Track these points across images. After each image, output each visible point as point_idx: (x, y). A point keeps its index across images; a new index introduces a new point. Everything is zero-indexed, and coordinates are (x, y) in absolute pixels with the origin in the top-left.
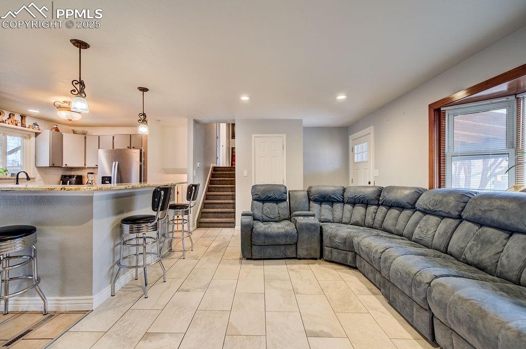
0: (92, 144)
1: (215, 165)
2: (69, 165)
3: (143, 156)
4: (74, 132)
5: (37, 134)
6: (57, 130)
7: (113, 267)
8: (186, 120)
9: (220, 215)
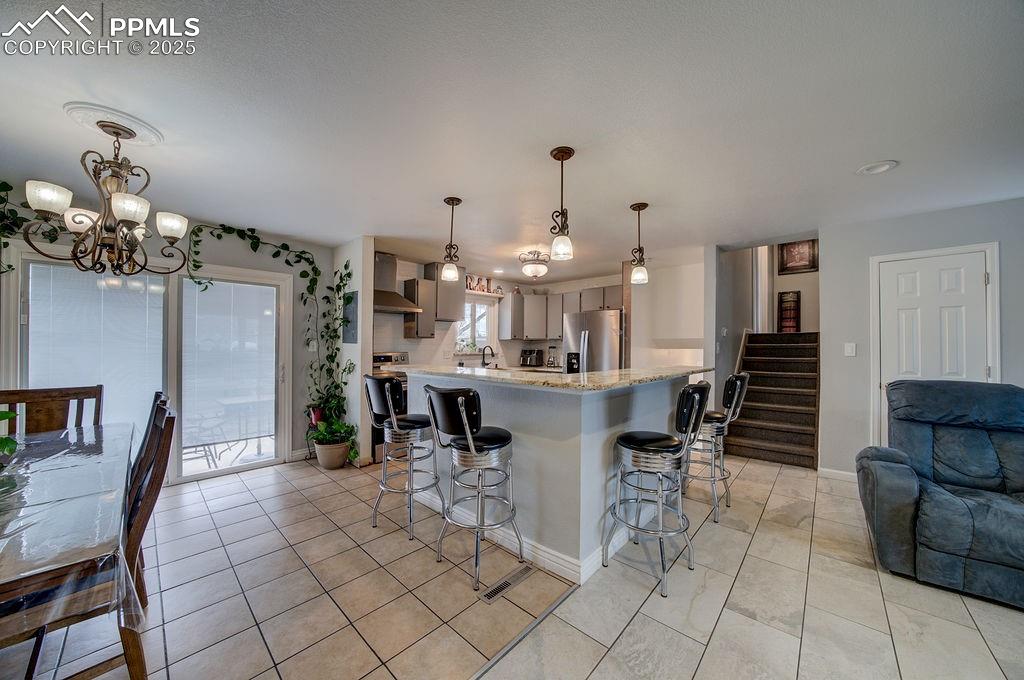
0: (555, 308)
1: (750, 331)
2: (530, 337)
3: (624, 321)
4: (535, 292)
5: (500, 299)
6: (519, 292)
7: (604, 516)
8: (701, 250)
9: (772, 434)
